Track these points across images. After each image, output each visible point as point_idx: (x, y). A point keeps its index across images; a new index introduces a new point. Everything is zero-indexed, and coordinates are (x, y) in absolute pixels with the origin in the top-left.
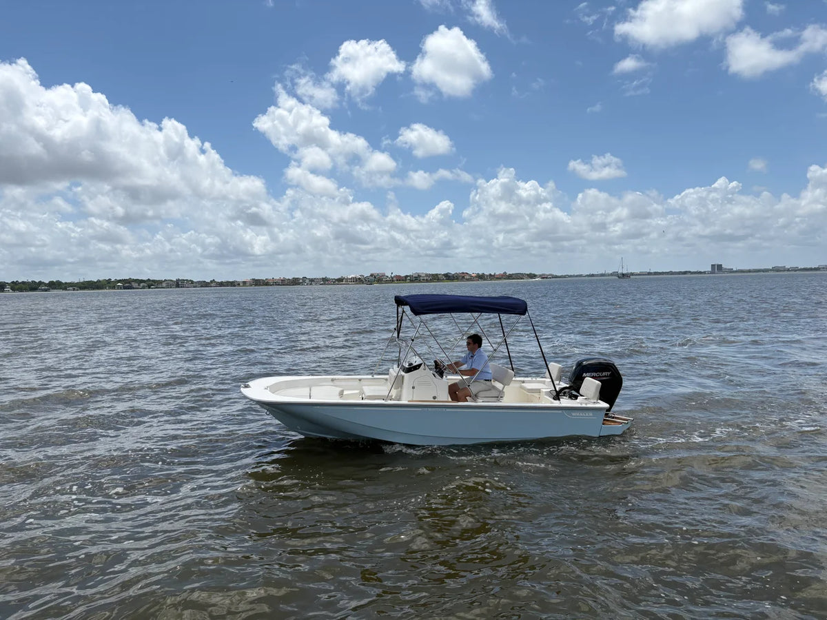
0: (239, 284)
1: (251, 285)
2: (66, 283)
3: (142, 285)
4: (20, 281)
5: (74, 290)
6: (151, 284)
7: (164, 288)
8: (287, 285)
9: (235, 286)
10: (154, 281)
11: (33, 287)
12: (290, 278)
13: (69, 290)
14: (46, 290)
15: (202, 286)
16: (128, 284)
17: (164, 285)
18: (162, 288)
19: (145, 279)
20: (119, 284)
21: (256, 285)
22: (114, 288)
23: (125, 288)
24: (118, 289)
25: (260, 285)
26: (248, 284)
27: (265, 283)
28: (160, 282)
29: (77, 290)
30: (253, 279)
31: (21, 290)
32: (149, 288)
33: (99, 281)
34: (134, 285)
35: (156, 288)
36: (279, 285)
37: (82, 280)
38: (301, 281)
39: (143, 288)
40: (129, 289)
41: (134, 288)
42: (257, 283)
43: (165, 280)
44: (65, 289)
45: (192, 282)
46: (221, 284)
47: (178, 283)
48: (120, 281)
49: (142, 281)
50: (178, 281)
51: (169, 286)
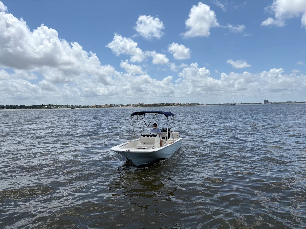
0: (90, 107)
1: (95, 107)
2: (26, 106)
3: (54, 107)
4: (9, 105)
5: (29, 109)
6: (58, 106)
7: (63, 108)
8: (108, 107)
9: (89, 107)
10: (59, 106)
11: (14, 107)
12: (109, 105)
14: (19, 109)
15: (76, 108)
16: (49, 106)
17: (63, 107)
18: (62, 108)
19: (56, 104)
20: (46, 106)
21: (96, 107)
22: (44, 108)
23: (48, 108)
24: (46, 108)
25: (98, 107)
26: (94, 107)
27: (100, 106)
28: (61, 106)
29: (31, 109)
30: (96, 105)
31: (10, 109)
32: (57, 108)
33: (38, 105)
34: (52, 107)
35: (60, 108)
36: (105, 107)
38: (113, 106)
39: (55, 108)
40: (50, 108)
41: (51, 108)
42: (97, 106)
43: (63, 105)
44: (26, 108)
45: (73, 106)
46: (84, 107)
47: (68, 106)
48: (46, 105)
49: (54, 105)
50: (68, 105)
51: (64, 107)
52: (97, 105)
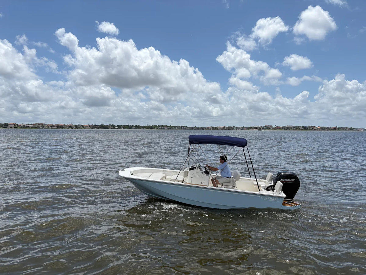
0: (206, 129)
1: (211, 129)
2: (141, 126)
4: (126, 125)
5: (144, 129)
6: (171, 127)
8: (226, 129)
9: (204, 129)
10: (173, 126)
11: (130, 127)
12: (227, 127)
13: (142, 129)
14: (134, 129)
15: (191, 129)
16: (163, 127)
17: (176, 128)
19: (169, 125)
21: (212, 129)
22: (158, 129)
23: (162, 129)
24: (159, 129)
25: (214, 129)
26: (209, 129)
27: (217, 128)
28: (175, 127)
31: (126, 128)
32: (171, 129)
33: (153, 126)
34: (165, 128)
35: (173, 129)
36: (222, 129)
37: (147, 125)
38: (232, 128)
39: (169, 129)
41: (165, 129)
43: (177, 126)
44: (141, 128)
45: (187, 127)
46: (198, 128)
47: (181, 128)
48: (160, 126)
49: (168, 126)
50: (182, 126)
51: (178, 129)
52: (213, 127)
